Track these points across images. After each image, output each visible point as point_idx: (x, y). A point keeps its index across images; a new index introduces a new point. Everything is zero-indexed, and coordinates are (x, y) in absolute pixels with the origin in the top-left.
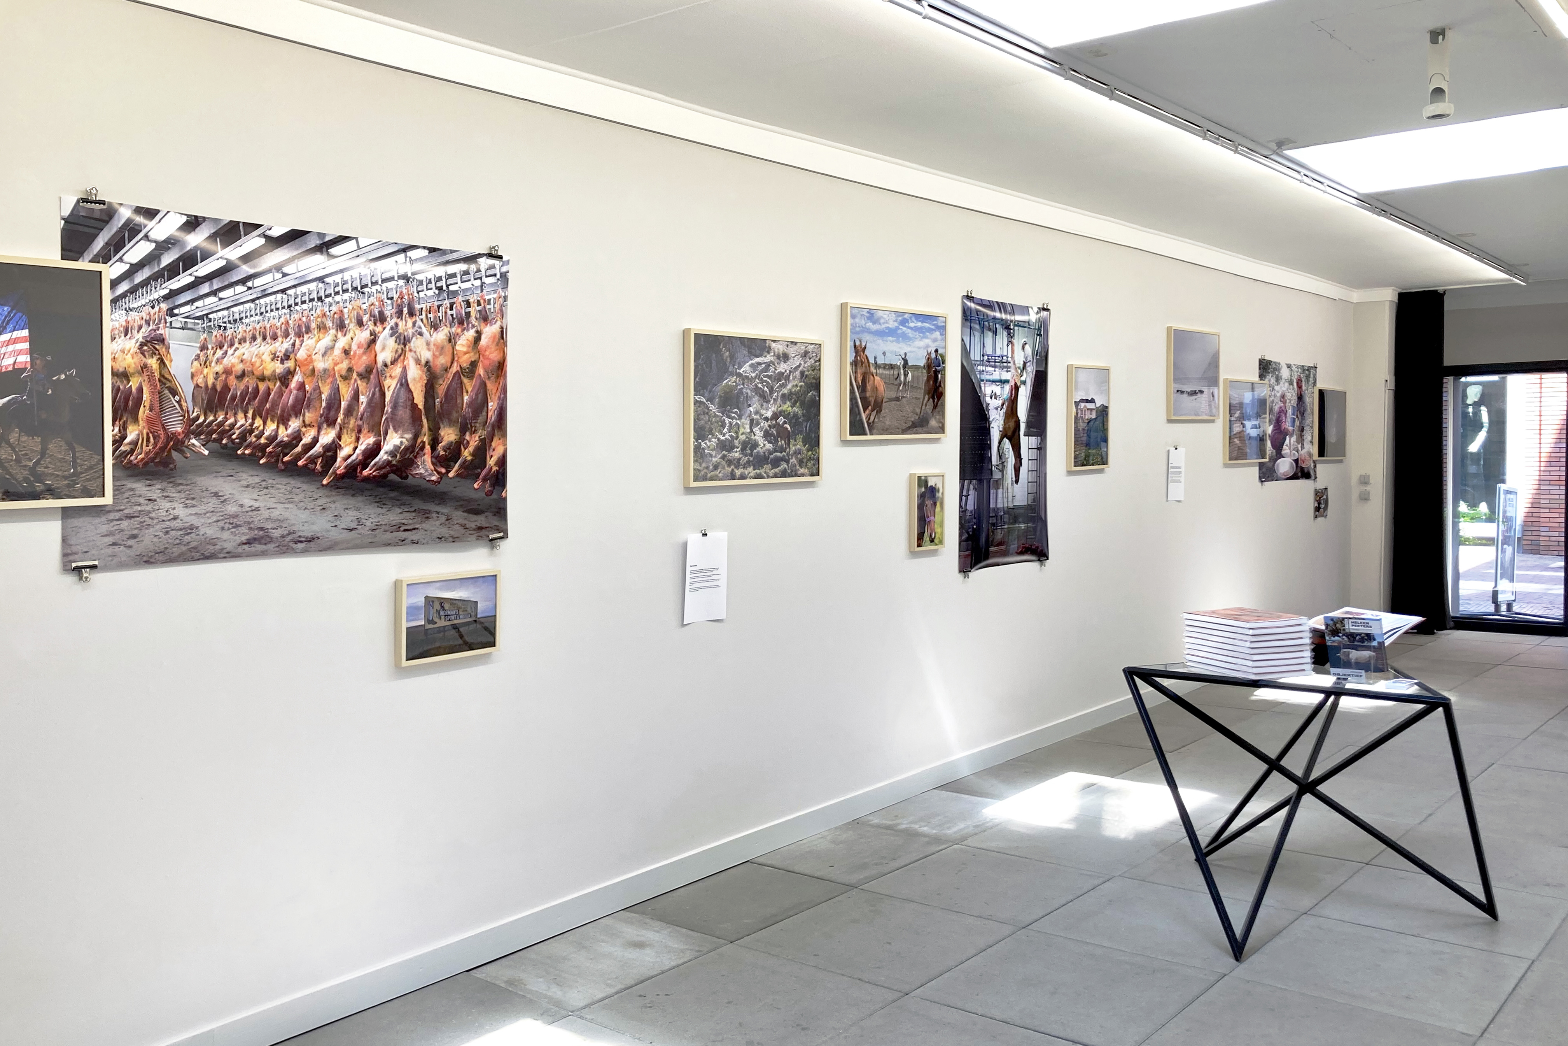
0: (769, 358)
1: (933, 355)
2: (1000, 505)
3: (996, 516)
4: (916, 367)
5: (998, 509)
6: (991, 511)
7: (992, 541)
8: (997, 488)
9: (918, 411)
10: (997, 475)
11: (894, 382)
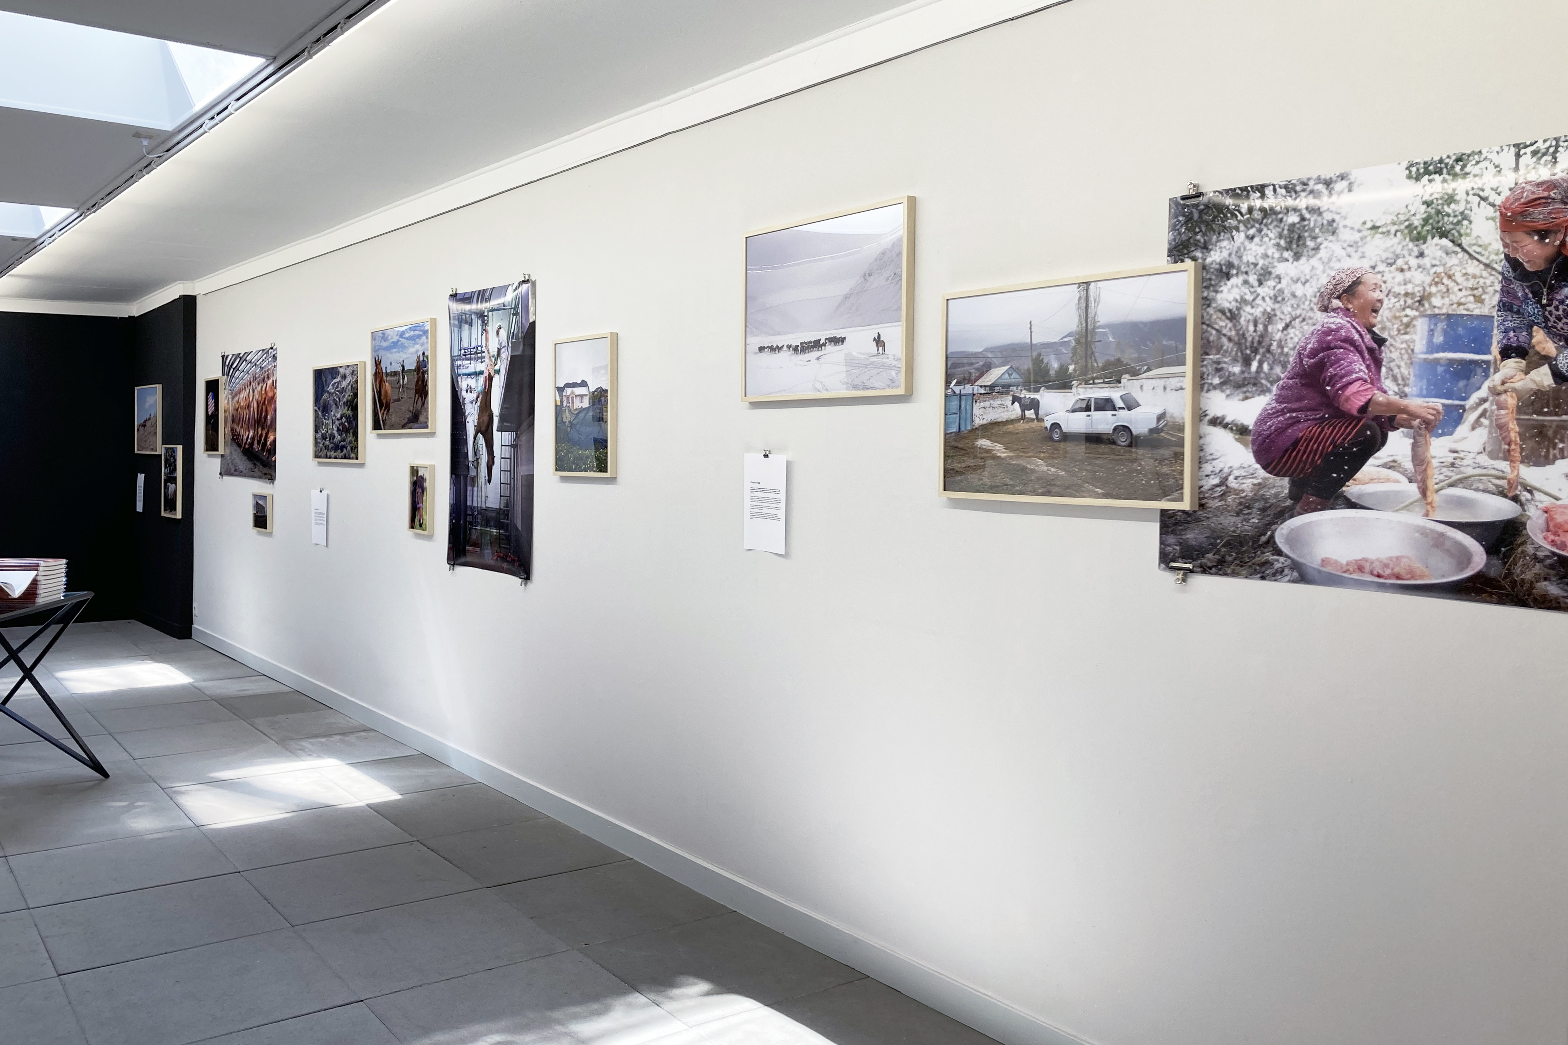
0: (338, 379)
1: (421, 359)
2: (475, 504)
3: (472, 515)
4: (409, 371)
5: (474, 507)
6: (468, 509)
7: (469, 540)
8: (473, 486)
9: (411, 409)
10: (473, 473)
11: (397, 386)
